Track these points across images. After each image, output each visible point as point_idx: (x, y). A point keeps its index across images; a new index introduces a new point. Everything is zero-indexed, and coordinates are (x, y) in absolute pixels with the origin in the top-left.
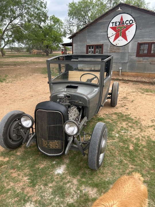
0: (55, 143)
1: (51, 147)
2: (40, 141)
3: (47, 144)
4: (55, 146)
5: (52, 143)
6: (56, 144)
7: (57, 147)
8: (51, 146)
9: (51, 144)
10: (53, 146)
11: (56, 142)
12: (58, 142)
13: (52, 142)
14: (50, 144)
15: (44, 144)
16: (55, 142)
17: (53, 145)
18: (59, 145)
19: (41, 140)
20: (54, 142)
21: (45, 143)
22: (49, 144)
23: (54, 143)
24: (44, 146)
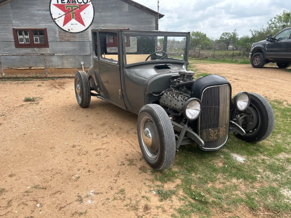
1: (221, 135)
3: (218, 132)
4: (223, 133)
9: (221, 131)
12: (225, 126)
18: (226, 131)
19: (206, 132)
21: (214, 133)
23: (223, 129)
24: (212, 139)
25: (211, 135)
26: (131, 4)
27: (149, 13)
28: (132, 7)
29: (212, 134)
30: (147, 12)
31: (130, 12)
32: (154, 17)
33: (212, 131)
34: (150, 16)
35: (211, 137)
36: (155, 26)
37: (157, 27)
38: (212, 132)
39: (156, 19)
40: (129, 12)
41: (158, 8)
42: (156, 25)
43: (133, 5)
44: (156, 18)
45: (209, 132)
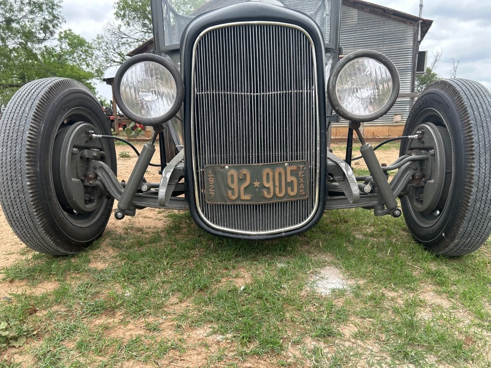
0: (283, 172)
1: (269, 193)
2: (212, 181)
3: (252, 180)
4: (284, 190)
5: (271, 174)
6: (290, 179)
7: (292, 190)
8: (268, 188)
9: (268, 181)
10: (277, 189)
11: (289, 169)
12: (294, 167)
13: (273, 167)
14: (265, 178)
15: (234, 186)
16: (285, 169)
17: (277, 184)
18: (299, 184)
19: (215, 173)
20: (281, 169)
21: (242, 180)
22: (260, 180)
23: (280, 173)
24: (234, 198)
25: (232, 186)
26: (363, 8)
27: (400, 21)
28: (366, 15)
29: (233, 182)
30: (395, 20)
31: (360, 23)
32: (411, 27)
33: (233, 172)
34: (402, 27)
35: (230, 192)
36: (412, 44)
37: (415, 47)
38: (232, 176)
39: (414, 31)
40: (358, 24)
41: (421, 9)
42: (414, 43)
43: (368, 10)
44: (414, 29)
45: (224, 176)
